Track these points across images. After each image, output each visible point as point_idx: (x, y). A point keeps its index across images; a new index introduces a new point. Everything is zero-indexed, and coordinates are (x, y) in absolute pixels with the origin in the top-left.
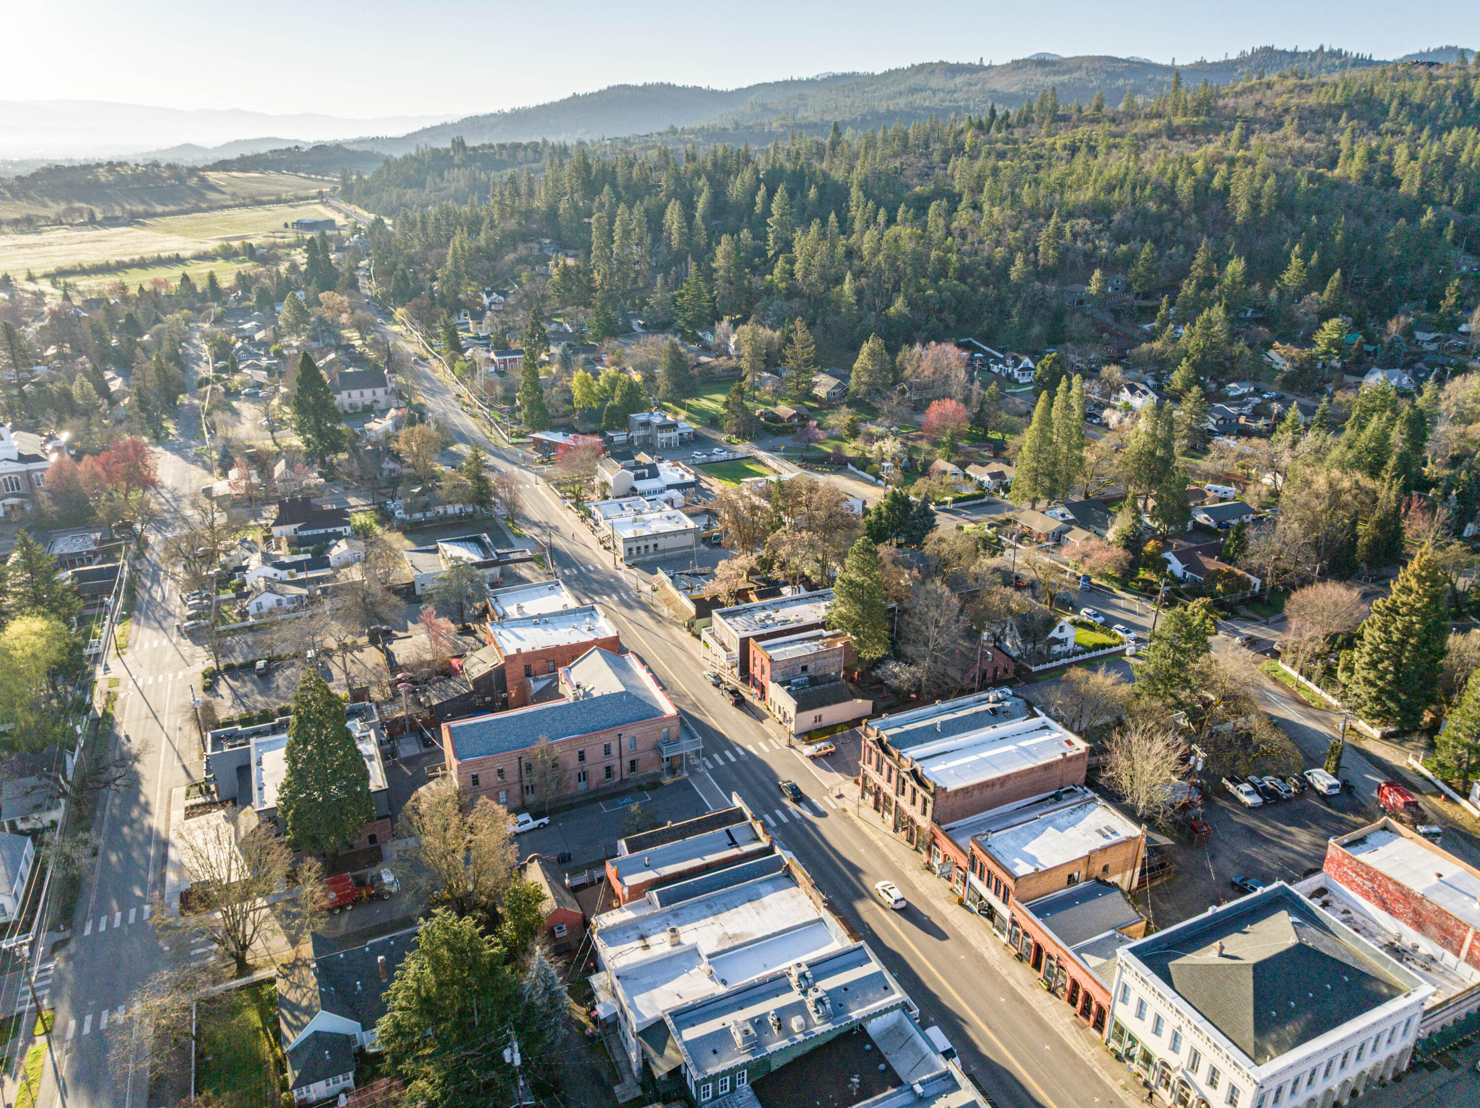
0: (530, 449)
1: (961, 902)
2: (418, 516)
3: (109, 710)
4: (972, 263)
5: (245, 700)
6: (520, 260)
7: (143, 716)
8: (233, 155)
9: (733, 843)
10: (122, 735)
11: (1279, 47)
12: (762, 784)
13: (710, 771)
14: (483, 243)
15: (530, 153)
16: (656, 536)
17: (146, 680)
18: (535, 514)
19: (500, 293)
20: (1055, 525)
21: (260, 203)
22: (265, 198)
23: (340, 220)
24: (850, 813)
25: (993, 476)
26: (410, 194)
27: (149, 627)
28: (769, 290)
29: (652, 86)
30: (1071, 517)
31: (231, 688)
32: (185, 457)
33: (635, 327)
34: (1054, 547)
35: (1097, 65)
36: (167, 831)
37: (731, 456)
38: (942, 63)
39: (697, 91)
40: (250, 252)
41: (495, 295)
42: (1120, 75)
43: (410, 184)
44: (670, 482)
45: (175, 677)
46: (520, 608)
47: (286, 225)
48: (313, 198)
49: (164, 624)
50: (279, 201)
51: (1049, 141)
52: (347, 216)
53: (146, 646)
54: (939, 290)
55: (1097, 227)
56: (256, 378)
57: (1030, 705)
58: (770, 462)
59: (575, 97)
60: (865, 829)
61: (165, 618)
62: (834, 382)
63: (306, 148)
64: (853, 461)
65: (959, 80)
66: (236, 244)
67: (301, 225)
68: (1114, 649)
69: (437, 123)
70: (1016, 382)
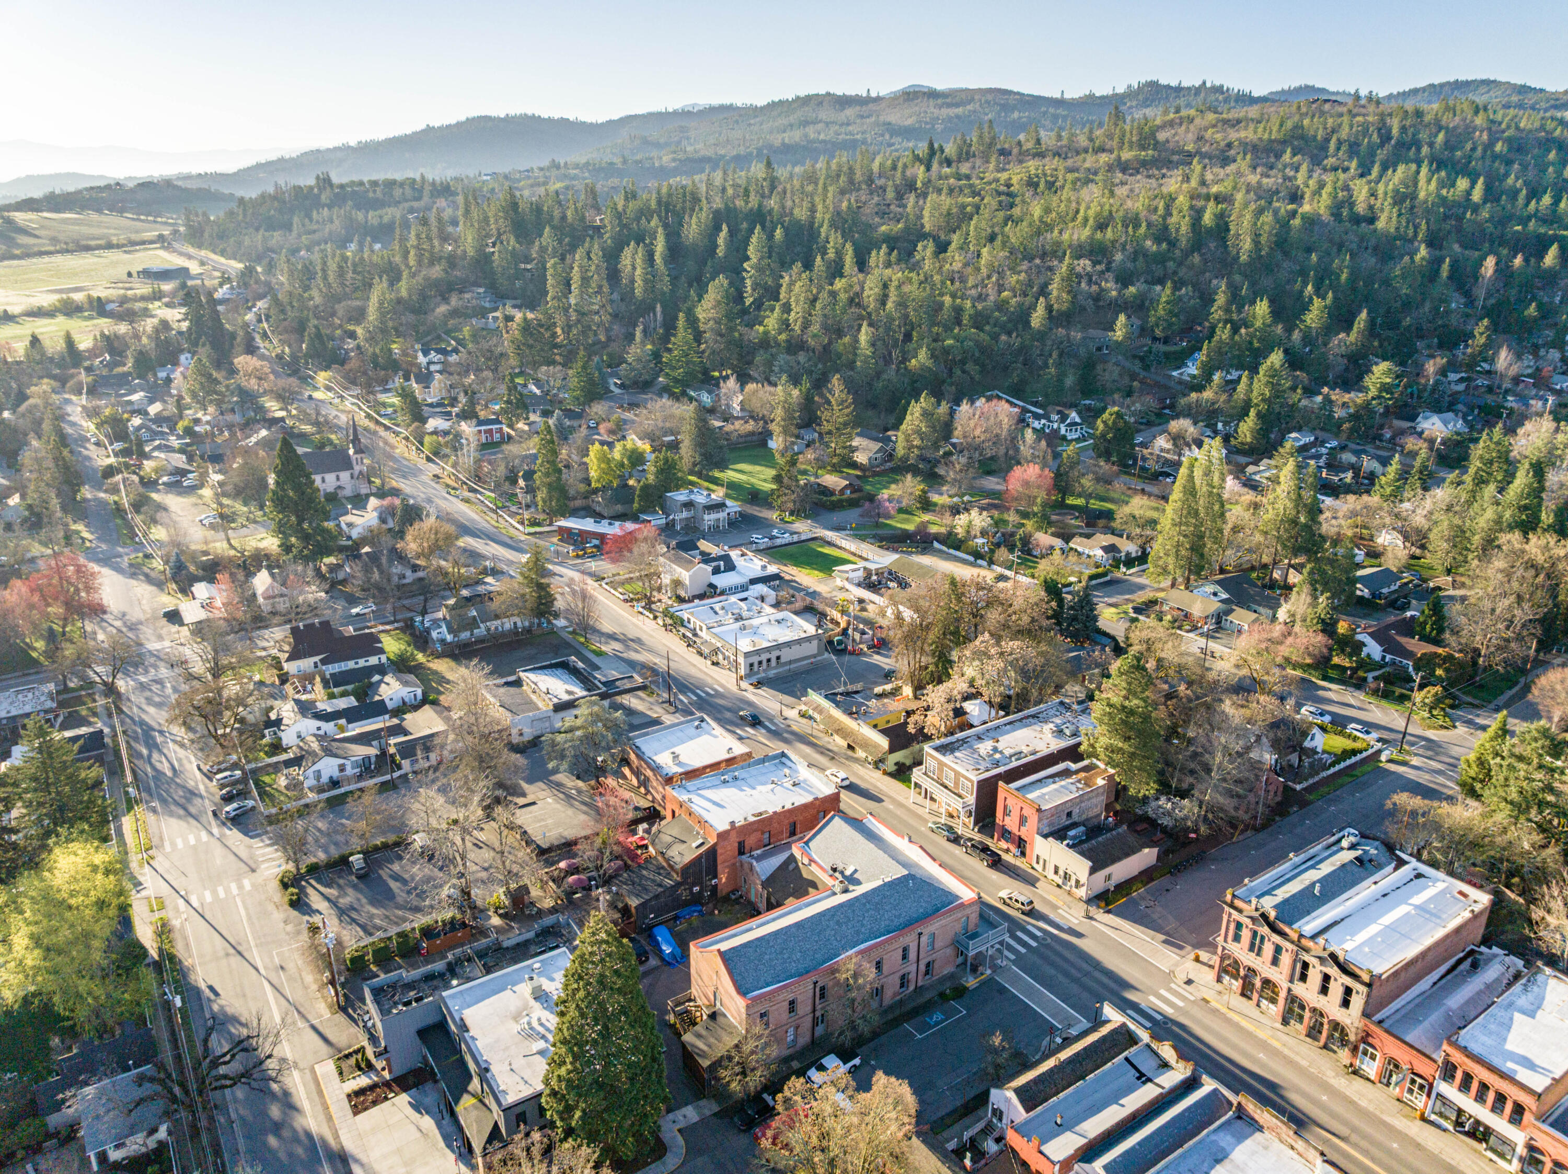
0: (555, 540)
1: (1423, 1119)
2: (465, 635)
3: (166, 947)
4: (984, 308)
5: (354, 915)
6: (455, 313)
7: (222, 953)
8: (37, 193)
9: (1143, 1078)
10: (203, 986)
11: (1163, 82)
12: (1087, 974)
13: (1014, 962)
14: (404, 293)
15: (408, 191)
16: (779, 647)
17: (202, 896)
18: (607, 626)
19: (439, 351)
20: (1214, 606)
21: (88, 248)
22: (93, 243)
23: (194, 268)
24: (1214, 1004)
25: (1107, 549)
26: (277, 237)
27: (171, 814)
28: (765, 343)
29: (514, 118)
30: (1225, 596)
31: (328, 899)
32: (118, 569)
33: (612, 388)
34: (1216, 630)
35: (990, 97)
36: (337, 1137)
37: (795, 538)
38: (828, 94)
39: (564, 122)
40: (99, 307)
41: (433, 353)
42: (1014, 108)
43: (271, 226)
44: (753, 575)
45: (241, 887)
46: (676, 757)
47: (130, 275)
48: (152, 242)
49: (193, 810)
50: (110, 246)
51: (1004, 176)
52: (202, 263)
53: (180, 844)
54: (956, 338)
55: (1098, 268)
56: (174, 463)
57: (1390, 848)
58: (844, 543)
59: (429, 130)
60: (1244, 1023)
61: (189, 800)
62: (875, 446)
63: (131, 184)
64: (937, 538)
65: (850, 112)
66: (78, 297)
67: (147, 274)
68: (1365, 754)
69: (273, 157)
70: (1064, 438)
